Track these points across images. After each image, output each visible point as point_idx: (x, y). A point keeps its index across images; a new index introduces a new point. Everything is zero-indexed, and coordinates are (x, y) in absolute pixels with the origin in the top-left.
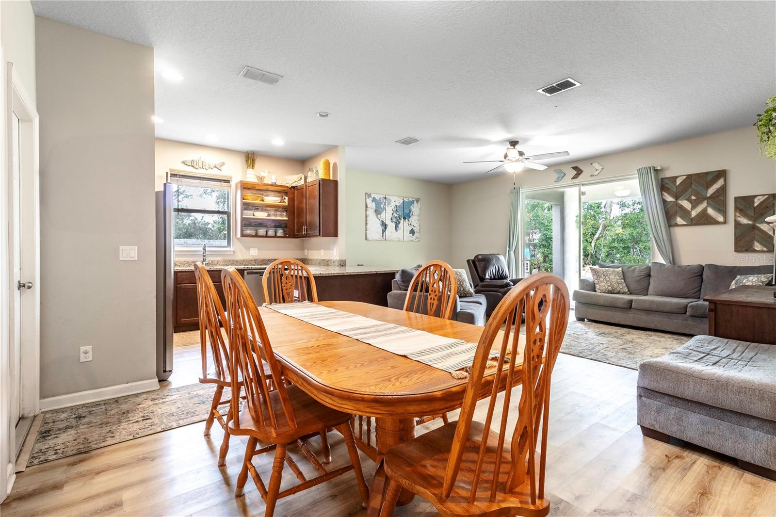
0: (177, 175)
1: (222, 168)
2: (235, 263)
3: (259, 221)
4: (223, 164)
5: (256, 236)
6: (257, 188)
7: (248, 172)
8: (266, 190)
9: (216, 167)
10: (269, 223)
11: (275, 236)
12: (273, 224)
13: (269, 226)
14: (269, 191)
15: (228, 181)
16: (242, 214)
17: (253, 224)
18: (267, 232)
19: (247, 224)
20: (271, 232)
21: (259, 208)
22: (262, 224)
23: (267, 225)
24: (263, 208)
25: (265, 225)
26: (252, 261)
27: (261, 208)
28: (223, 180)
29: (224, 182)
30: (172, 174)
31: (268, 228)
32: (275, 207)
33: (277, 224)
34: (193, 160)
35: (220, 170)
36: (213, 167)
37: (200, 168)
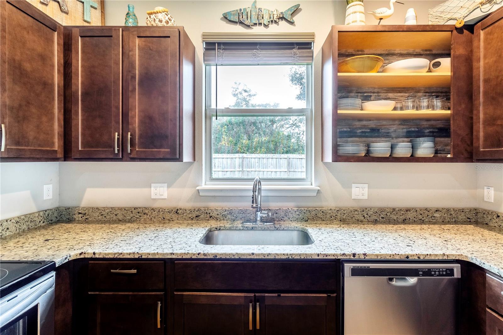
0: (214, 44)
1: (296, 19)
3: (372, 124)
4: (297, 9)
5: (368, 157)
8: (388, 55)
9: (282, 18)
10: (393, 129)
11: (413, 159)
12: (403, 130)
13: (393, 135)
14: (393, 54)
15: (306, 46)
16: (336, 107)
17: (360, 131)
18: (392, 147)
19: (346, 132)
21: (371, 96)
22: (379, 130)
23: (390, 131)
24: (380, 94)
25: (385, 133)
26: (356, 213)
27: (376, 94)
28: (298, 44)
29: (299, 49)
30: (207, 44)
31: (393, 138)
32: (408, 90)
33: (413, 129)
34: (241, 10)
35: (292, 23)
36: (279, 19)
37: (255, 24)
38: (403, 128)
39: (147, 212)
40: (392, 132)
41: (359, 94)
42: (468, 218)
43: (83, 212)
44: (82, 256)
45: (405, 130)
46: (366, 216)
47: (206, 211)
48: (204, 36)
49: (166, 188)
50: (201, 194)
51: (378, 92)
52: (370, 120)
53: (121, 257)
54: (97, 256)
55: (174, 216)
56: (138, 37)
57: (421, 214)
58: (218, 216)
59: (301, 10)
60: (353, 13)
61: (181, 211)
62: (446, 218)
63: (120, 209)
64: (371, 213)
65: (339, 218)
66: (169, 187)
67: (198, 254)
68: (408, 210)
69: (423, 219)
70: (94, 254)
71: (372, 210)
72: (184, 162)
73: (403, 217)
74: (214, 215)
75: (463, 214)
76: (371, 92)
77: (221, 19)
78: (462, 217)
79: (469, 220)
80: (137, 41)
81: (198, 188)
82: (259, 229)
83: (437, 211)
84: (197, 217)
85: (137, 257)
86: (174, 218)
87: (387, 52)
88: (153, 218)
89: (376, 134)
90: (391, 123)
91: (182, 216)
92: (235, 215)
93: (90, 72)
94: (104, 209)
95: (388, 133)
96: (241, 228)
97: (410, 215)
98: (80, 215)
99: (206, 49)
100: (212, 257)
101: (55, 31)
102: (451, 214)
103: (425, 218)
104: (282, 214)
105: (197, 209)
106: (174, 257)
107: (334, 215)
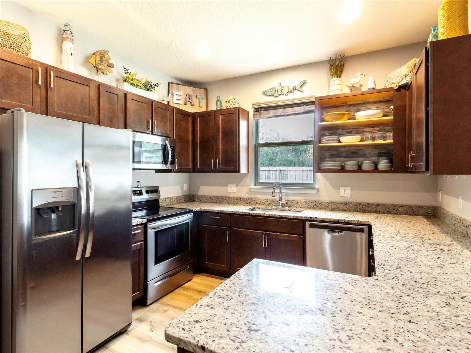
0: (258, 108)
1: (303, 89)
2: (318, 205)
3: (353, 149)
4: (304, 83)
5: (343, 170)
6: (349, 103)
7: (332, 83)
8: (364, 103)
9: (296, 89)
10: (367, 151)
13: (368, 155)
16: (319, 142)
17: (345, 153)
19: (335, 154)
20: (367, 165)
21: (352, 131)
22: (357, 152)
23: (366, 153)
24: (358, 130)
25: (362, 154)
26: (341, 205)
27: (356, 130)
28: (306, 103)
29: (306, 105)
30: (256, 109)
31: (368, 157)
32: (379, 126)
33: (383, 151)
34: (272, 88)
35: (301, 91)
36: (293, 90)
37: (280, 95)
38: (375, 151)
39: (226, 198)
40: (368, 153)
41: (344, 131)
42: (427, 213)
43: (199, 198)
44: (201, 210)
45: (377, 152)
46: (348, 207)
47: (255, 199)
48: (253, 105)
49: (235, 187)
50: (252, 190)
51: (357, 128)
52: (352, 147)
53: (214, 211)
54: (206, 210)
55: (239, 202)
56: (221, 115)
57: (389, 208)
58: (260, 203)
59: (307, 82)
60: (333, 85)
61: (242, 199)
62: (409, 212)
63: (215, 197)
64: (352, 205)
65: (330, 207)
66: (236, 186)
67: (243, 212)
68: (378, 205)
69: (390, 211)
70: (205, 209)
71: (353, 204)
72: (241, 173)
73: (375, 209)
74: (258, 202)
75: (422, 210)
76: (352, 129)
77: (262, 94)
78: (421, 211)
79: (428, 214)
80: (221, 117)
81: (250, 187)
82: (280, 210)
83: (401, 206)
84: (250, 202)
85: (219, 212)
86: (239, 203)
87: (363, 102)
88: (229, 202)
89: (356, 155)
90: (366, 148)
91: (242, 201)
92: (269, 203)
93: (202, 132)
94: (208, 196)
95: (365, 154)
96: (271, 209)
97: (379, 208)
98: (198, 199)
99: (255, 111)
100: (248, 214)
101: (190, 117)
102: (412, 209)
103: (391, 211)
104: (295, 203)
105: (250, 198)
106: (233, 213)
107: (327, 206)
